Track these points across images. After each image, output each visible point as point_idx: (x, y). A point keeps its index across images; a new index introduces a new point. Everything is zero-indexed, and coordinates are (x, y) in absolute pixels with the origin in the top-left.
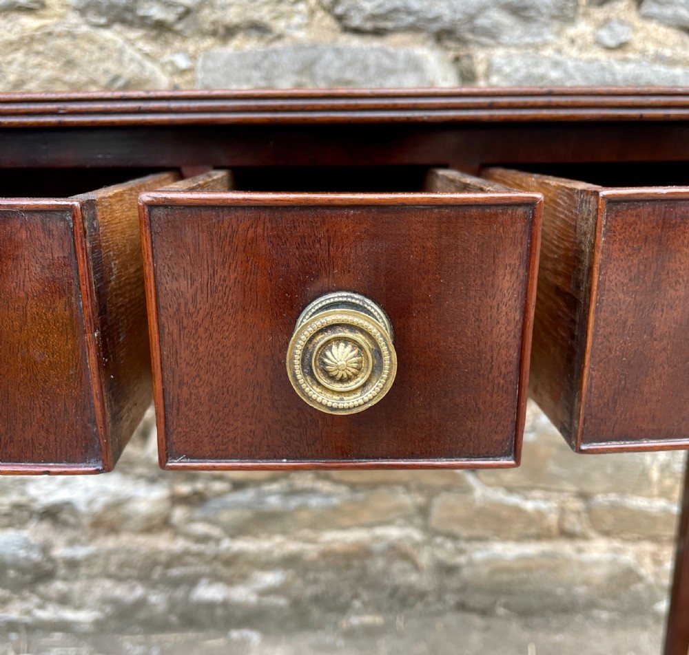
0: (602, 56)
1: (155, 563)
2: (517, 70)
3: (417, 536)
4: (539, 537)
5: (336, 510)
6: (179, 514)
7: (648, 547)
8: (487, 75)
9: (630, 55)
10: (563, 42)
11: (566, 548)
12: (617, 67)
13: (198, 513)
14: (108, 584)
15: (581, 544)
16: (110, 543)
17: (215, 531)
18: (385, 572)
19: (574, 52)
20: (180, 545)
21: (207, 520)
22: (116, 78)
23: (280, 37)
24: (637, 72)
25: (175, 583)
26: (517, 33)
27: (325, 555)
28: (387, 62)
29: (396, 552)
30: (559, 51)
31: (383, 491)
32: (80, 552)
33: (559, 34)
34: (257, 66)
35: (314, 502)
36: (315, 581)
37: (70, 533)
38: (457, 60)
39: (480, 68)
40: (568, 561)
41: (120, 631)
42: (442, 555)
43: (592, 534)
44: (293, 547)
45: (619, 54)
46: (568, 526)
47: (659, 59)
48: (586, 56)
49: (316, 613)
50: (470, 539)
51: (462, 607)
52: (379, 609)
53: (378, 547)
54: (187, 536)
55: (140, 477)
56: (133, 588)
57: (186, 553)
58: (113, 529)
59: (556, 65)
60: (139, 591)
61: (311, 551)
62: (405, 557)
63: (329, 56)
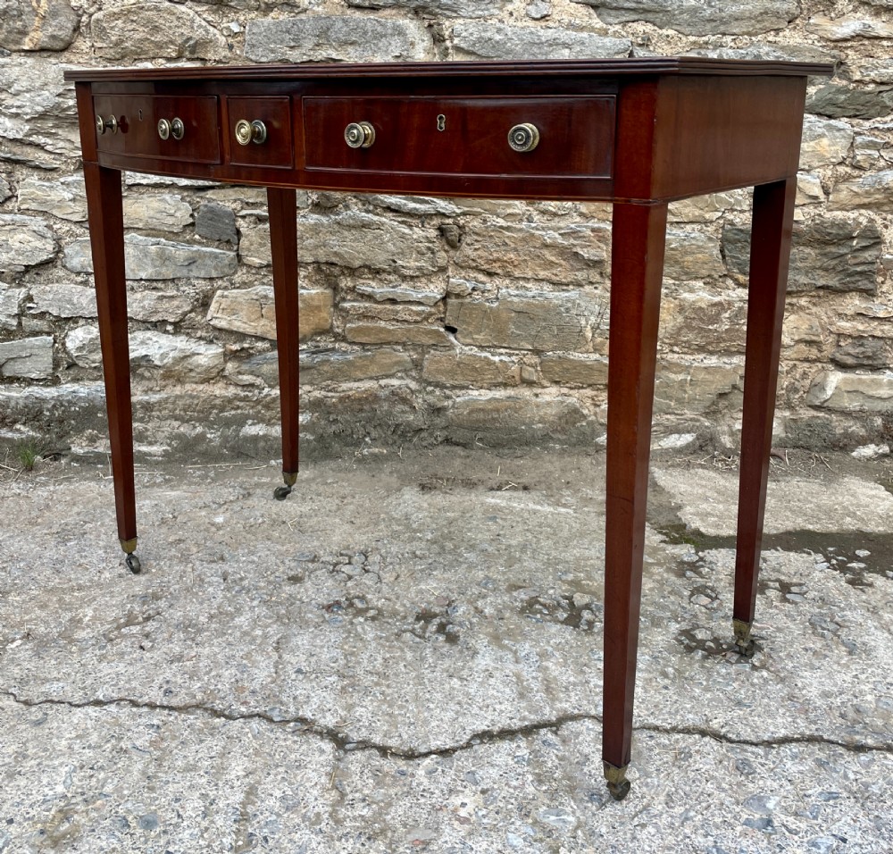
0: (531, 23)
1: (214, 407)
2: (471, 34)
3: (413, 385)
4: (505, 385)
5: (350, 363)
6: (230, 367)
7: (589, 392)
8: (451, 39)
9: (551, 24)
10: (505, 15)
11: (526, 393)
12: (542, 32)
13: (245, 367)
14: (176, 424)
15: (539, 391)
16: (178, 390)
17: (259, 381)
18: (389, 413)
19: (511, 21)
20: (232, 391)
21: (252, 373)
22: (189, 39)
23: (305, 10)
24: (556, 35)
25: (227, 423)
26: (471, 8)
27: (341, 400)
28: (379, 29)
29: (398, 397)
30: (501, 21)
31: (387, 349)
32: (154, 398)
33: (501, 9)
34: (288, 32)
35: (333, 358)
36: (335, 421)
37: (146, 383)
38: (430, 26)
39: (447, 34)
40: (527, 403)
41: (185, 462)
42: (431, 399)
43: (545, 383)
44: (318, 394)
45: (543, 24)
46: (526, 375)
47: (571, 26)
48: (519, 24)
49: (336, 446)
50: (454, 387)
51: (447, 441)
52: (385, 444)
53: (382, 394)
54: (237, 385)
55: (200, 338)
56: (195, 427)
57: (236, 398)
58: (180, 380)
59: (499, 31)
60: (199, 429)
61: (333, 398)
62: (404, 401)
63: (339, 24)
